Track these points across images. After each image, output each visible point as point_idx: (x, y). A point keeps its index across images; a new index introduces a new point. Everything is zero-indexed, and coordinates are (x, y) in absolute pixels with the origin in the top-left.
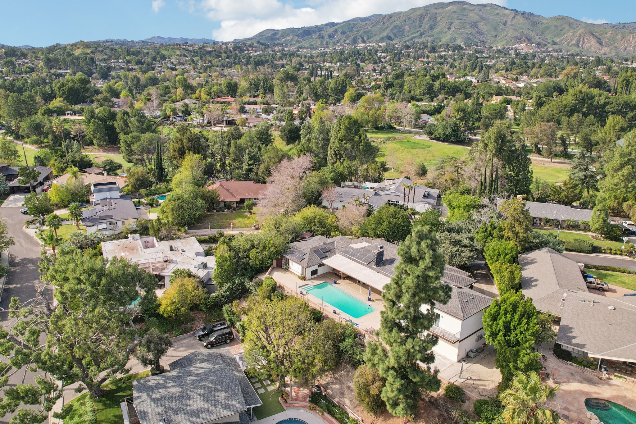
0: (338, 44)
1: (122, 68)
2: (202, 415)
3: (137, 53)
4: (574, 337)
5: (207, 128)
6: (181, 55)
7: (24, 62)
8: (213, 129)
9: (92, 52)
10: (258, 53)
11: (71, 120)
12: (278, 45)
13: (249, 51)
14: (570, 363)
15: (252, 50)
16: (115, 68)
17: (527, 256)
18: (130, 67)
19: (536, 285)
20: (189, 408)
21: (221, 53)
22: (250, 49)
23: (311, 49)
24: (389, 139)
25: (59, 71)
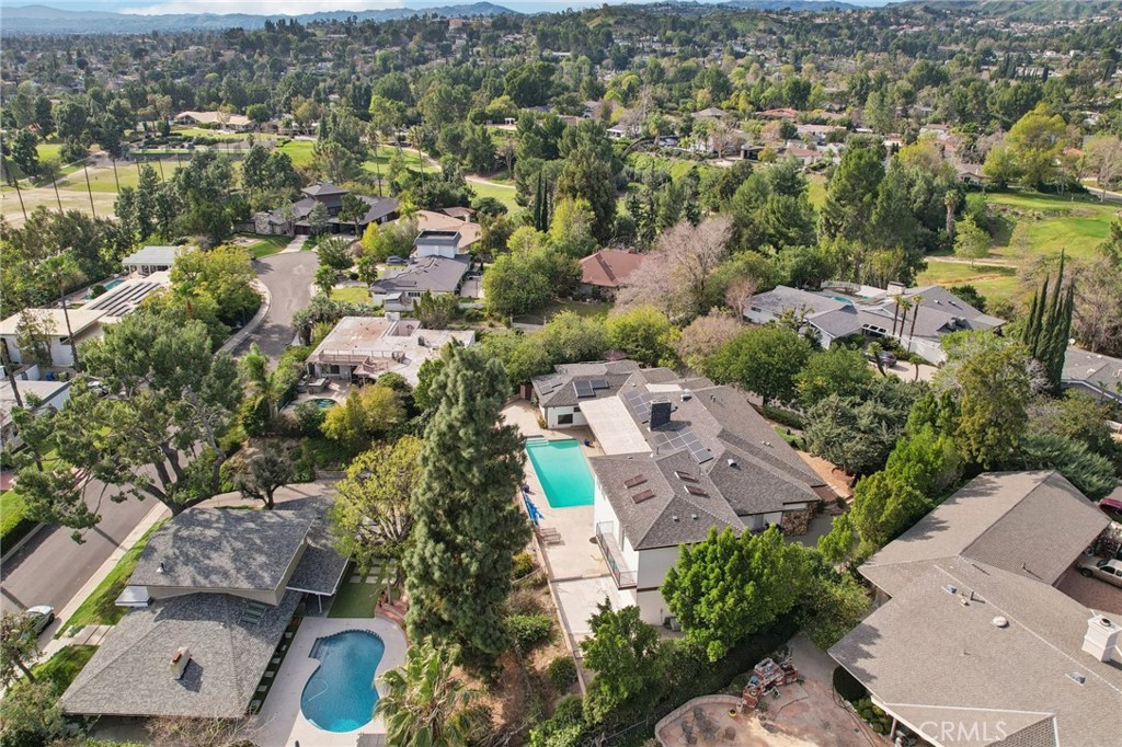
0: (1105, 12)
1: (655, 51)
2: (213, 577)
3: (687, 26)
4: (867, 656)
5: (708, 160)
6: (765, 31)
7: (516, 39)
8: (719, 164)
9: (616, 22)
10: (916, 29)
11: (507, 131)
12: (968, 13)
13: (899, 24)
14: (849, 704)
15: (907, 23)
16: (642, 51)
17: (996, 480)
18: (668, 50)
19: (931, 537)
20: (207, 562)
21: (840, 28)
22: (903, 21)
23: (1036, 22)
24: (1054, 213)
25: (555, 53)
